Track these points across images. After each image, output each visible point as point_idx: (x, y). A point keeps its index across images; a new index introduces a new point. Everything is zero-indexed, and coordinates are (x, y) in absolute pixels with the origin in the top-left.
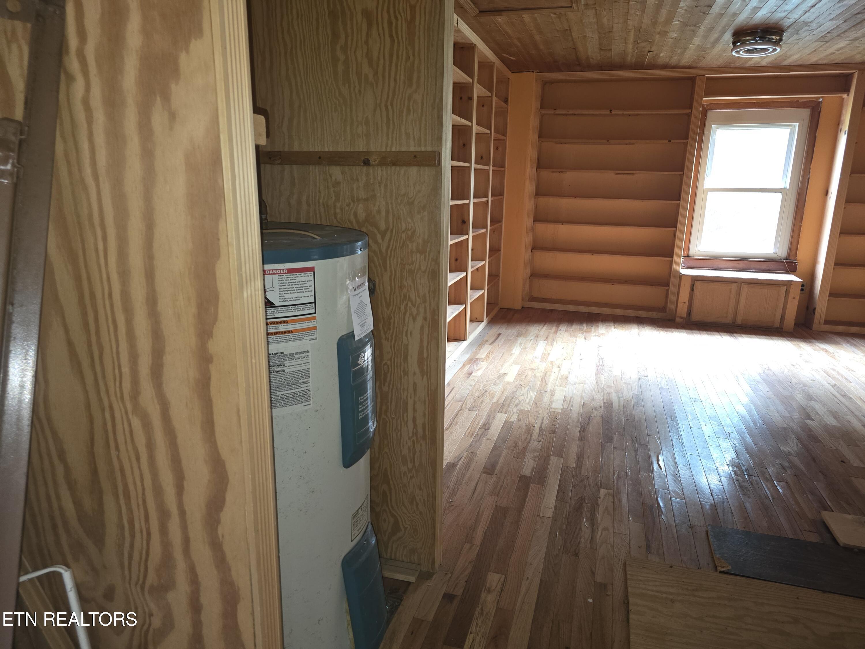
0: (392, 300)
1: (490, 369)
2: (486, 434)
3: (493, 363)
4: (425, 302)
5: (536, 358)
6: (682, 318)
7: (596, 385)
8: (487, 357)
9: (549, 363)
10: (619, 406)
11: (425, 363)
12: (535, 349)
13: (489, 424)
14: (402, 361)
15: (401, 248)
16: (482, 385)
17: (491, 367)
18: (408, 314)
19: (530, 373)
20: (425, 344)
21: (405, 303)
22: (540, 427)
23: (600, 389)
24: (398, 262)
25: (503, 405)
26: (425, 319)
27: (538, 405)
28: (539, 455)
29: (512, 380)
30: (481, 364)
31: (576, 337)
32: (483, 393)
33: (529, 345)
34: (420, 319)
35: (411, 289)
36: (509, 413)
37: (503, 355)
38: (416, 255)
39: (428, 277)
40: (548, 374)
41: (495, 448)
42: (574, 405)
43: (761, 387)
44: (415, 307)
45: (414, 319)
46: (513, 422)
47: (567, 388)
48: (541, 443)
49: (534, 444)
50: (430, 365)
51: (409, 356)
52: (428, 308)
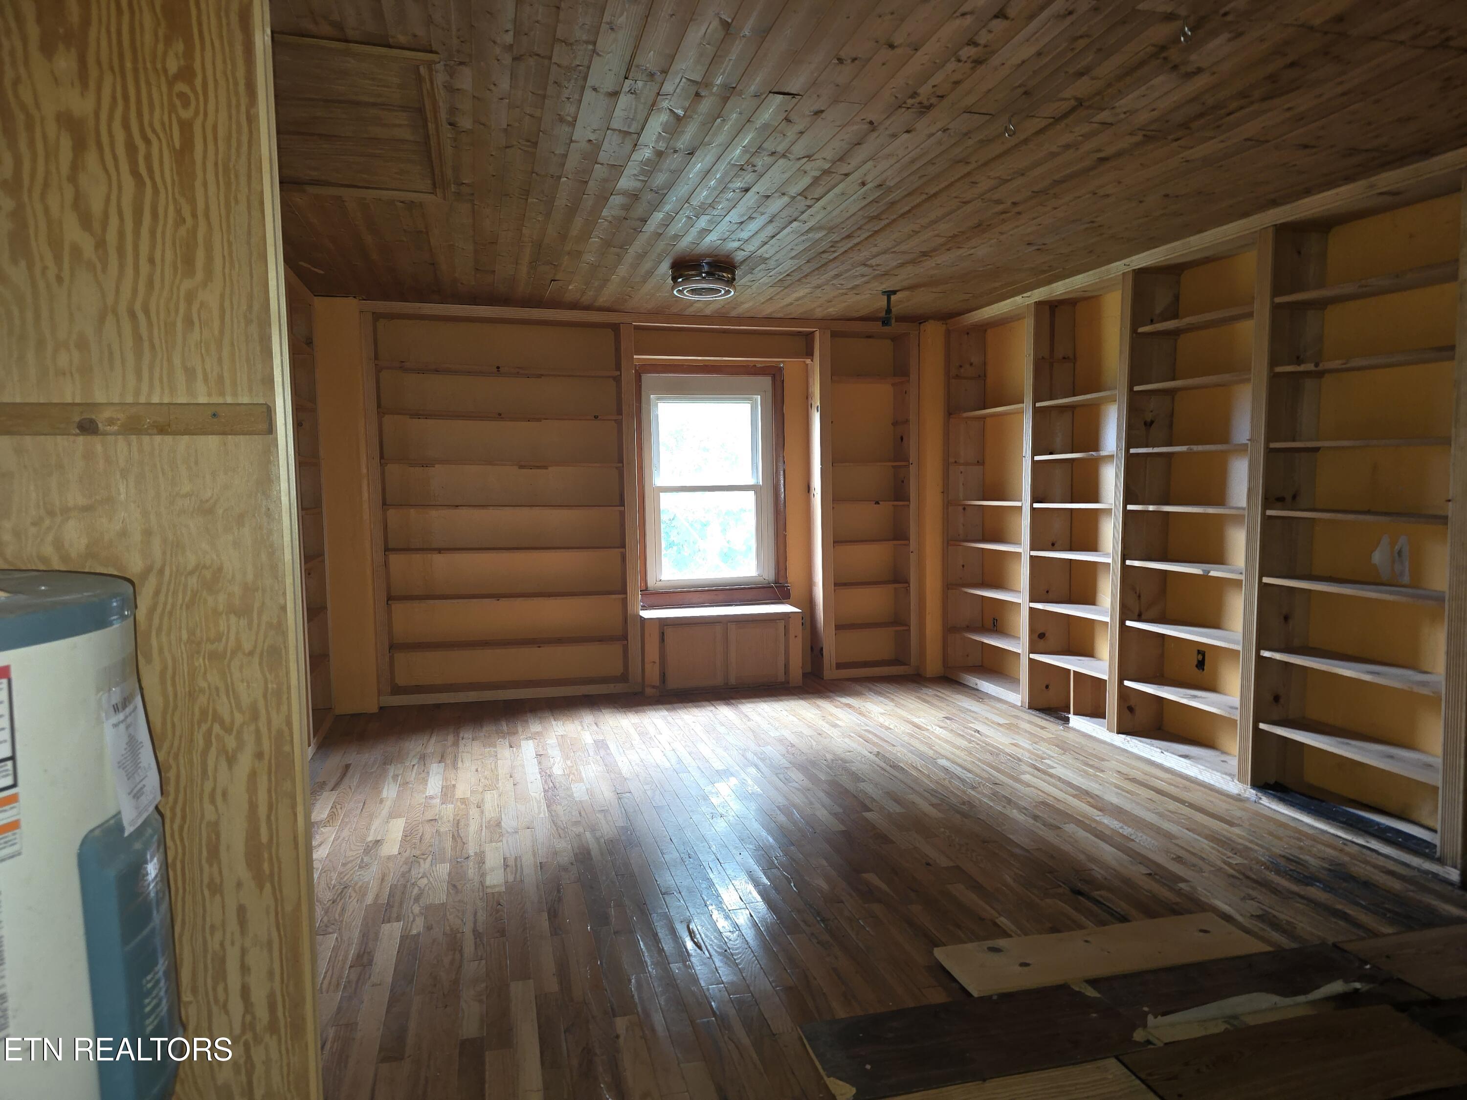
0: (169, 726)
1: (344, 838)
2: (367, 976)
3: (349, 826)
4: (255, 717)
5: (431, 797)
6: (654, 687)
7: (554, 827)
8: (332, 816)
9: (459, 804)
10: (602, 854)
11: (266, 856)
12: (425, 781)
13: (369, 953)
14: (204, 861)
15: (188, 607)
16: (334, 876)
17: (345, 833)
18: (213, 751)
19: (429, 830)
20: (263, 810)
21: (204, 727)
22: (474, 931)
23: (561, 832)
24: (181, 639)
25: (389, 905)
26: (259, 755)
27: (459, 887)
28: (487, 987)
29: (395, 851)
30: (323, 833)
31: (495, 747)
32: (339, 891)
33: (412, 776)
34: (245, 761)
35: (218, 695)
36: (406, 916)
37: (366, 806)
38: (228, 620)
39: (260, 664)
40: (462, 824)
41: (393, 1000)
42: (526, 871)
43: (793, 776)
44: (230, 735)
45: (231, 761)
46: (418, 934)
47: (504, 841)
48: (484, 962)
49: (472, 968)
50: (278, 857)
51: (223, 848)
52: (264, 730)
